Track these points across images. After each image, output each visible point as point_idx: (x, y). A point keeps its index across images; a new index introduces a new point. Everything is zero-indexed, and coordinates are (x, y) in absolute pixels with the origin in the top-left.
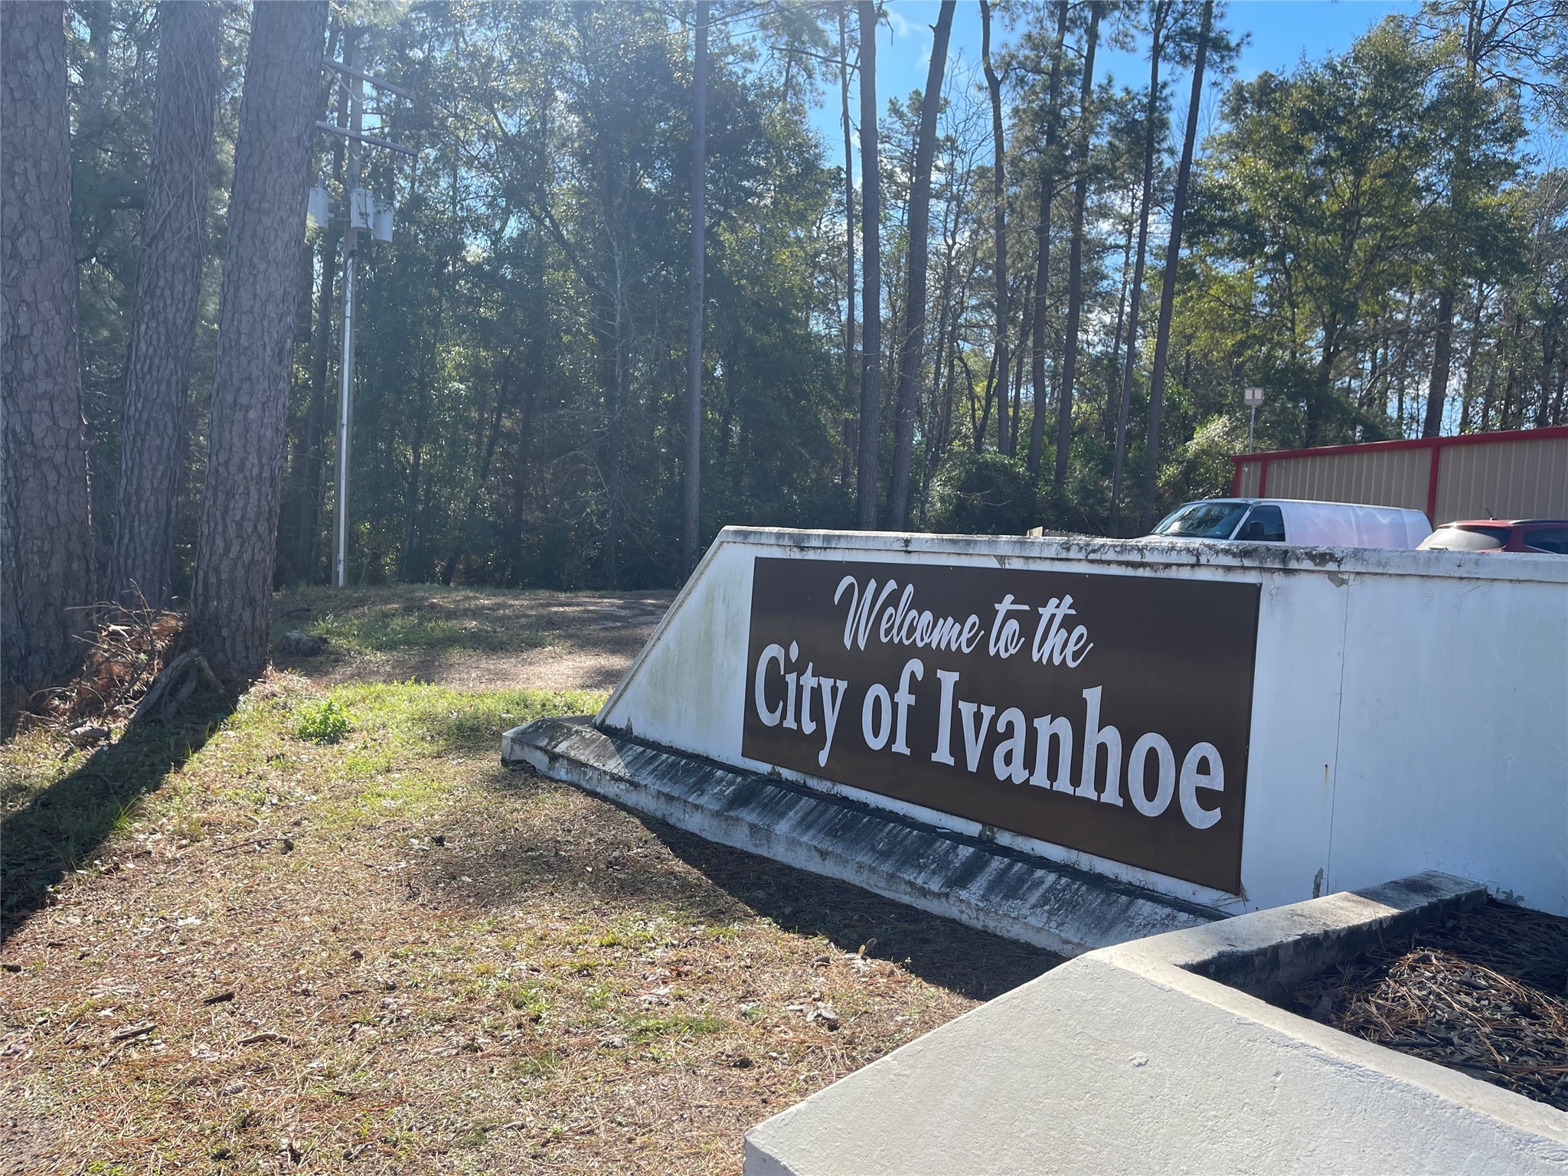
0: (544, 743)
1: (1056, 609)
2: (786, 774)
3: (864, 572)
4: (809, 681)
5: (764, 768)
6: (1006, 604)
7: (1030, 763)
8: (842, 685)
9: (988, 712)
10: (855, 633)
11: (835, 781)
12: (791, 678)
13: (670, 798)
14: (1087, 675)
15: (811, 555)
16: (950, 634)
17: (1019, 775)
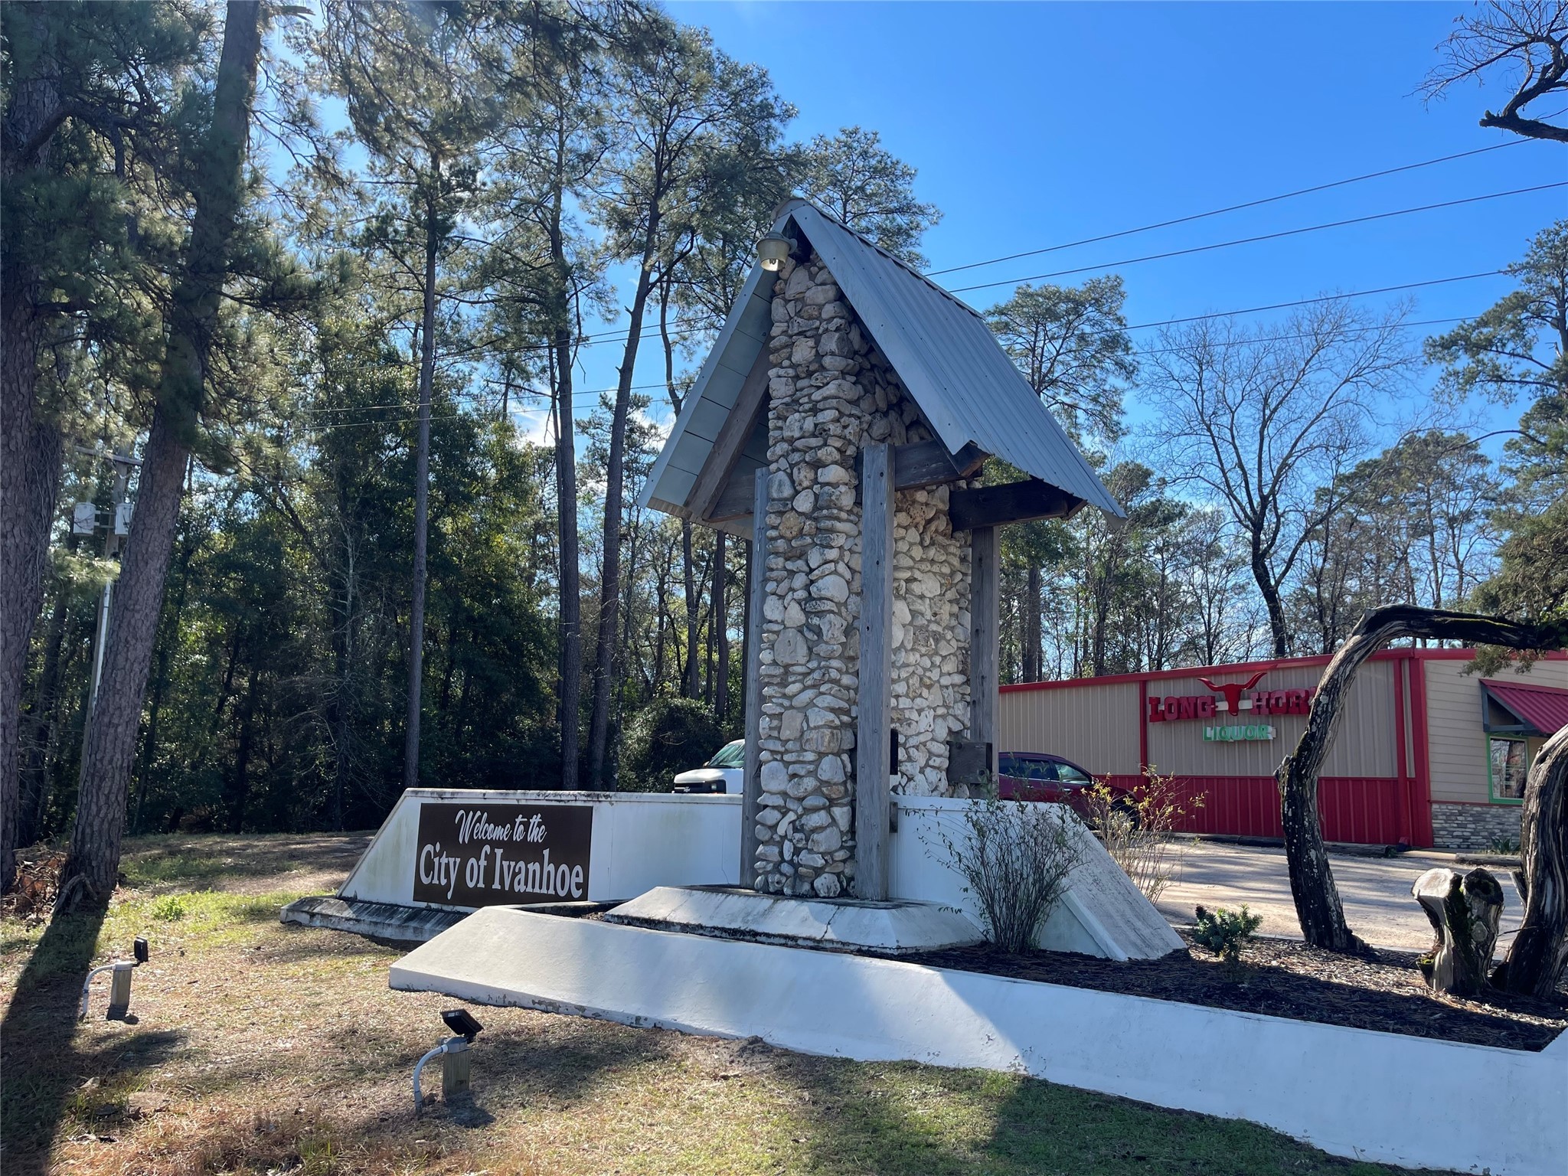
0: (307, 909)
1: (536, 819)
2: (434, 906)
3: (468, 808)
4: (444, 860)
5: (423, 905)
6: (519, 819)
7: (526, 884)
8: (458, 860)
9: (513, 864)
10: (464, 836)
11: (454, 905)
12: (436, 860)
13: (376, 923)
14: (544, 845)
15: (446, 801)
16: (499, 833)
17: (522, 888)
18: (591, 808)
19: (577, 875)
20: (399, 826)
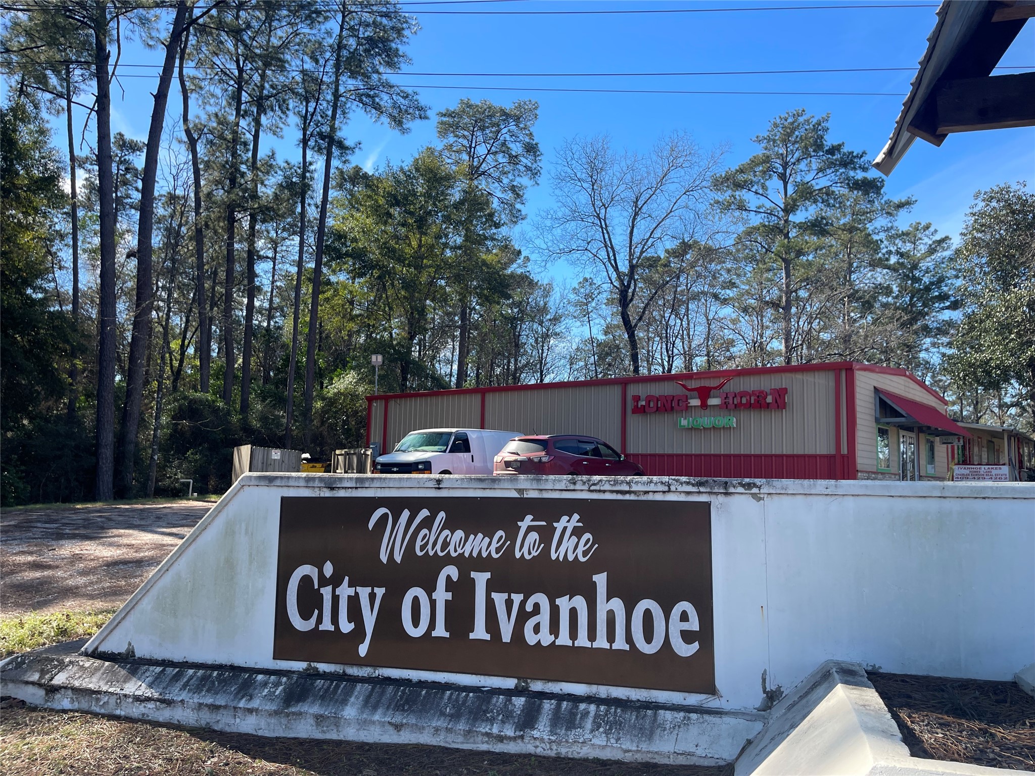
0: (35, 677)
1: (567, 523)
2: (323, 667)
3: (396, 505)
4: (345, 591)
5: (299, 666)
6: (528, 520)
7: (554, 628)
8: (380, 592)
9: (517, 598)
11: (375, 666)
12: (326, 592)
13: (215, 708)
14: (595, 565)
15: (342, 494)
16: (480, 546)
17: (546, 638)
18: (708, 505)
19: (684, 617)
20: (230, 531)
